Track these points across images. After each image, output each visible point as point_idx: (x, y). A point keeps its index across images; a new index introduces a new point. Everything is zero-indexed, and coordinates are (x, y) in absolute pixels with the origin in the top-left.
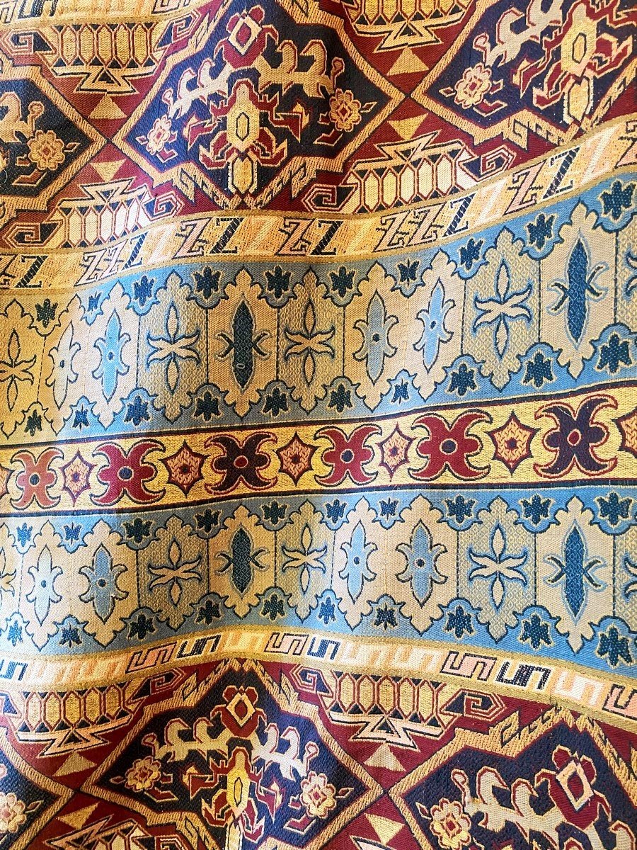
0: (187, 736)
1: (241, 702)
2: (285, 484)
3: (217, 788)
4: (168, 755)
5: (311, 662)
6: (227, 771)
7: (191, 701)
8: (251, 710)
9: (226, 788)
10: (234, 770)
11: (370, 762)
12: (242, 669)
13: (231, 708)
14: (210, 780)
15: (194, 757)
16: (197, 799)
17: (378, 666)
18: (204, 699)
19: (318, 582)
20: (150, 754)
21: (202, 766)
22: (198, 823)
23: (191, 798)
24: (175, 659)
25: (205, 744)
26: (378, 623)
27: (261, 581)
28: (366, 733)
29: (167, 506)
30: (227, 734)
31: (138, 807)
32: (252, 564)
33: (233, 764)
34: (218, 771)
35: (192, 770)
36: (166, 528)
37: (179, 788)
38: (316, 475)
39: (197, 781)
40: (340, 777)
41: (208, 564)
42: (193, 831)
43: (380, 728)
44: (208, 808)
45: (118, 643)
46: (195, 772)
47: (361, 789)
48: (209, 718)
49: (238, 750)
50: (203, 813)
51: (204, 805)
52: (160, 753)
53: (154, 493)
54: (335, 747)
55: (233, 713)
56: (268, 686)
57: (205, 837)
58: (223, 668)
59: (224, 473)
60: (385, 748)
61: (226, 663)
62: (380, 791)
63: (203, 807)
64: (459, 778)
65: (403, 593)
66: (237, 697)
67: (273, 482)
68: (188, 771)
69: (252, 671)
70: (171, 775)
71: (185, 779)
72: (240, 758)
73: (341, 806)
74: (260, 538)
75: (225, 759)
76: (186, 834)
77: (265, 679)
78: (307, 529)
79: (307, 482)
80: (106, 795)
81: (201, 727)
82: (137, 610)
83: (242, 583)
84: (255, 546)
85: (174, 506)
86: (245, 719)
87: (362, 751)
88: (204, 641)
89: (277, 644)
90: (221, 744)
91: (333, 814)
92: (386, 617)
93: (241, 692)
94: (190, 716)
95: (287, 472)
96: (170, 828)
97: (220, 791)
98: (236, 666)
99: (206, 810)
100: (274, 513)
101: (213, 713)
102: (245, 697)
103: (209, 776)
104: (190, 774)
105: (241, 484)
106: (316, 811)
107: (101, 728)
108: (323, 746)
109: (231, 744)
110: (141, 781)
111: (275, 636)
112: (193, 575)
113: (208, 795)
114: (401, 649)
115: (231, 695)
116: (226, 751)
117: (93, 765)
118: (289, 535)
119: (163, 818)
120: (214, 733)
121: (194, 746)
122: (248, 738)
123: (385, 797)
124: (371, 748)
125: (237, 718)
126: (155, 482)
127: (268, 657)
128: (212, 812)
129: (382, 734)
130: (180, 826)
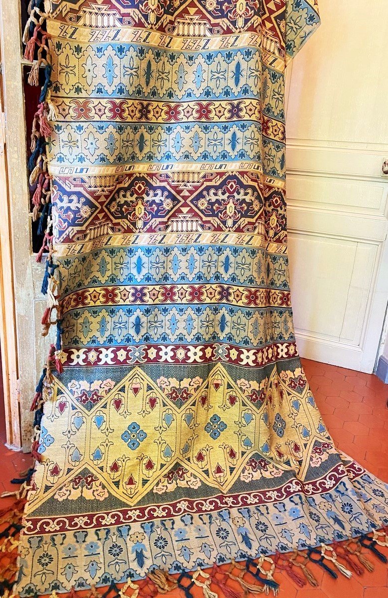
0: (124, 196)
1: (140, 186)
2: (154, 120)
3: (133, 211)
4: (120, 202)
5: (162, 172)
6: (135, 206)
7: (126, 185)
8: (143, 188)
9: (136, 211)
11: (181, 195)
12: (140, 176)
13: (136, 188)
15: (126, 202)
16: (127, 215)
17: (184, 170)
18: (129, 185)
19: (164, 150)
20: (116, 200)
21: (128, 205)
22: (127, 222)
23: (125, 215)
24: (124, 171)
25: (129, 199)
26: (185, 158)
27: (146, 150)
28: (180, 187)
30: (135, 196)
31: (111, 217)
32: (144, 144)
33: (138, 204)
34: (133, 206)
35: (125, 206)
36: (127, 129)
37: (122, 212)
38: (162, 118)
39: (126, 210)
40: (174, 199)
41: (134, 142)
42: (125, 224)
45: (114, 164)
47: (179, 201)
48: (130, 191)
49: (139, 200)
50: (129, 219)
51: (129, 216)
52: (118, 200)
53: (125, 117)
54: (173, 192)
55: (137, 189)
56: (149, 180)
57: (130, 225)
58: (135, 176)
59: (140, 114)
60: (185, 190)
61: (136, 174)
62: (184, 201)
64: (205, 193)
65: (191, 150)
66: (138, 185)
67: (151, 119)
69: (143, 176)
70: (120, 208)
71: (124, 209)
72: (140, 202)
73: (174, 206)
74: (147, 136)
75: (135, 203)
76: (123, 225)
77: (148, 178)
78: (160, 134)
79: (160, 120)
80: (107, 211)
81: (128, 194)
82: (119, 153)
83: (141, 150)
84: (145, 139)
85: (129, 122)
86: (141, 191)
87: (179, 192)
88: (131, 166)
89: (151, 168)
90: (134, 198)
91: (172, 209)
92: (187, 157)
93: (140, 183)
94: (126, 190)
95: (155, 116)
96: (118, 224)
97: (134, 212)
98: (138, 175)
100: (151, 129)
101: (132, 189)
102: (141, 185)
103: (130, 208)
105: (144, 119)
106: (168, 208)
107: (109, 188)
108: (169, 192)
109: (137, 198)
110: (113, 209)
111: (151, 166)
112: (131, 145)
113: (130, 214)
114: (190, 165)
115: (136, 184)
116: (136, 200)
117: (106, 200)
118: (155, 136)
119: (117, 221)
120: (132, 195)
121: (126, 199)
122: (142, 196)
123: (185, 202)
124: (182, 191)
125: (138, 191)
126: (125, 114)
127: (148, 172)
128: (131, 218)
129: (185, 187)
130: (121, 223)
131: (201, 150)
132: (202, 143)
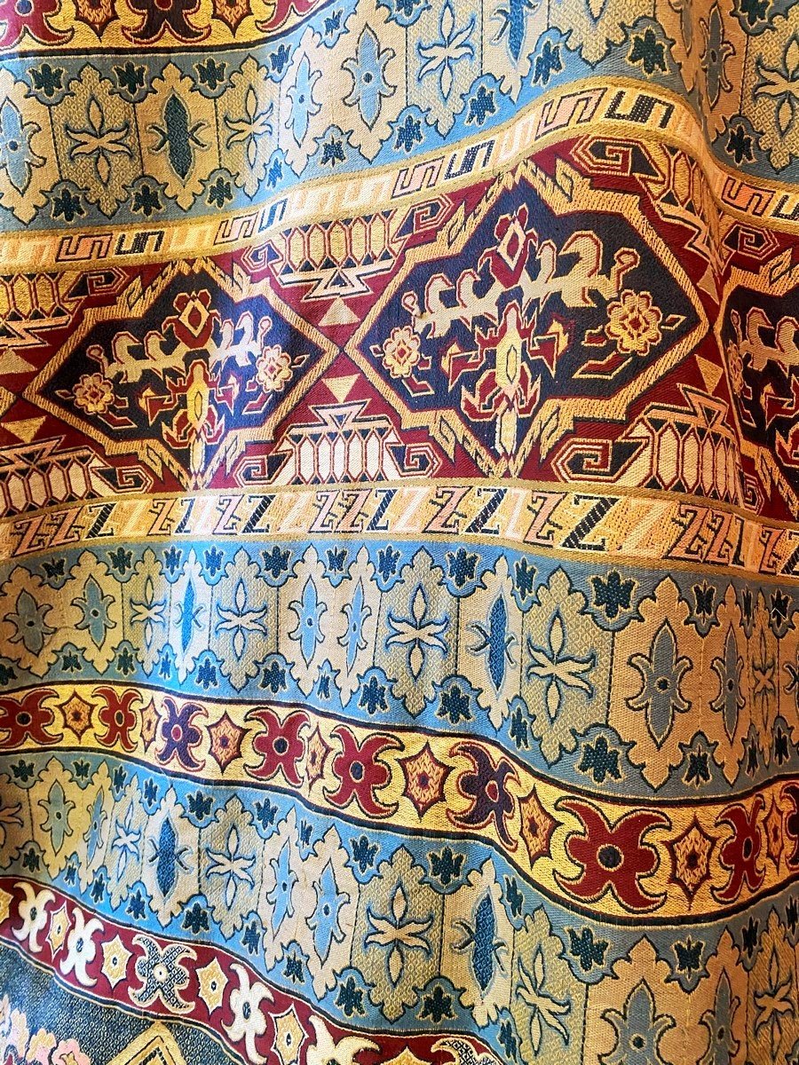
0: (139, 353)
1: (194, 309)
2: (221, 35)
3: (178, 409)
4: (120, 375)
5: (259, 239)
6: (186, 389)
7: (138, 311)
8: (205, 315)
9: (186, 407)
10: (193, 385)
11: (324, 322)
12: (192, 272)
13: (184, 319)
14: (169, 401)
15: (148, 376)
16: (157, 423)
17: (327, 213)
18: (152, 307)
19: (264, 151)
20: (99, 370)
21: (160, 388)
22: (161, 449)
23: (151, 423)
24: (114, 256)
25: (160, 362)
26: (325, 161)
27: (204, 164)
28: (320, 291)
29: (78, 52)
30: (182, 349)
31: (93, 433)
32: (191, 142)
33: (191, 380)
34: (176, 390)
35: (148, 392)
36: (81, 81)
37: (135, 413)
38: (256, 21)
39: (155, 404)
40: (295, 344)
41: (138, 136)
42: (156, 459)
43: (334, 284)
44: (170, 431)
45: (39, 223)
46: (152, 394)
47: (317, 354)
48: (161, 332)
49: (196, 364)
50: (165, 437)
51: (165, 428)
52: (111, 371)
53: (61, 32)
54: (289, 315)
55: (187, 324)
56: (220, 282)
57: (169, 462)
58: (170, 273)
59: (143, 14)
60: (339, 302)
61: (173, 267)
62: (335, 351)
63: (164, 431)
65: (351, 119)
66: (190, 305)
67: (205, 31)
68: (144, 394)
69: (202, 270)
70: (126, 399)
71: (142, 403)
72: (198, 371)
73: (298, 375)
74: (198, 108)
75: (182, 376)
76: (149, 463)
77: (216, 275)
78: (251, 92)
79: (248, 31)
80: (55, 410)
81: (154, 343)
82: (59, 183)
83: (182, 165)
84: (193, 119)
85: (87, 51)
86: (200, 328)
87: (313, 312)
88: (145, 236)
89: (226, 234)
90: (176, 360)
91: (290, 386)
92: (333, 152)
93: (193, 299)
94: (141, 328)
95: (221, 18)
96: (131, 458)
97: (181, 412)
98: (185, 269)
99: (167, 434)
100: (211, 74)
101: (165, 325)
102: (198, 304)
103: (167, 397)
104: (146, 397)
105: (167, 34)
106: (272, 385)
107: (35, 324)
108: (276, 316)
109: (188, 359)
110: (92, 402)
111: (224, 225)
112: (121, 148)
113: (167, 418)
114: (350, 185)
115: (183, 303)
116: (183, 368)
117: (33, 369)
118: (231, 103)
119: (123, 448)
120: (168, 348)
121: (147, 364)
122: (204, 348)
123: (343, 355)
124: (323, 306)
125: (191, 329)
126: (60, 17)
127: (219, 250)
128: (174, 434)
129: (337, 289)
130: (142, 456)
131: (391, 109)
132: (395, 74)
